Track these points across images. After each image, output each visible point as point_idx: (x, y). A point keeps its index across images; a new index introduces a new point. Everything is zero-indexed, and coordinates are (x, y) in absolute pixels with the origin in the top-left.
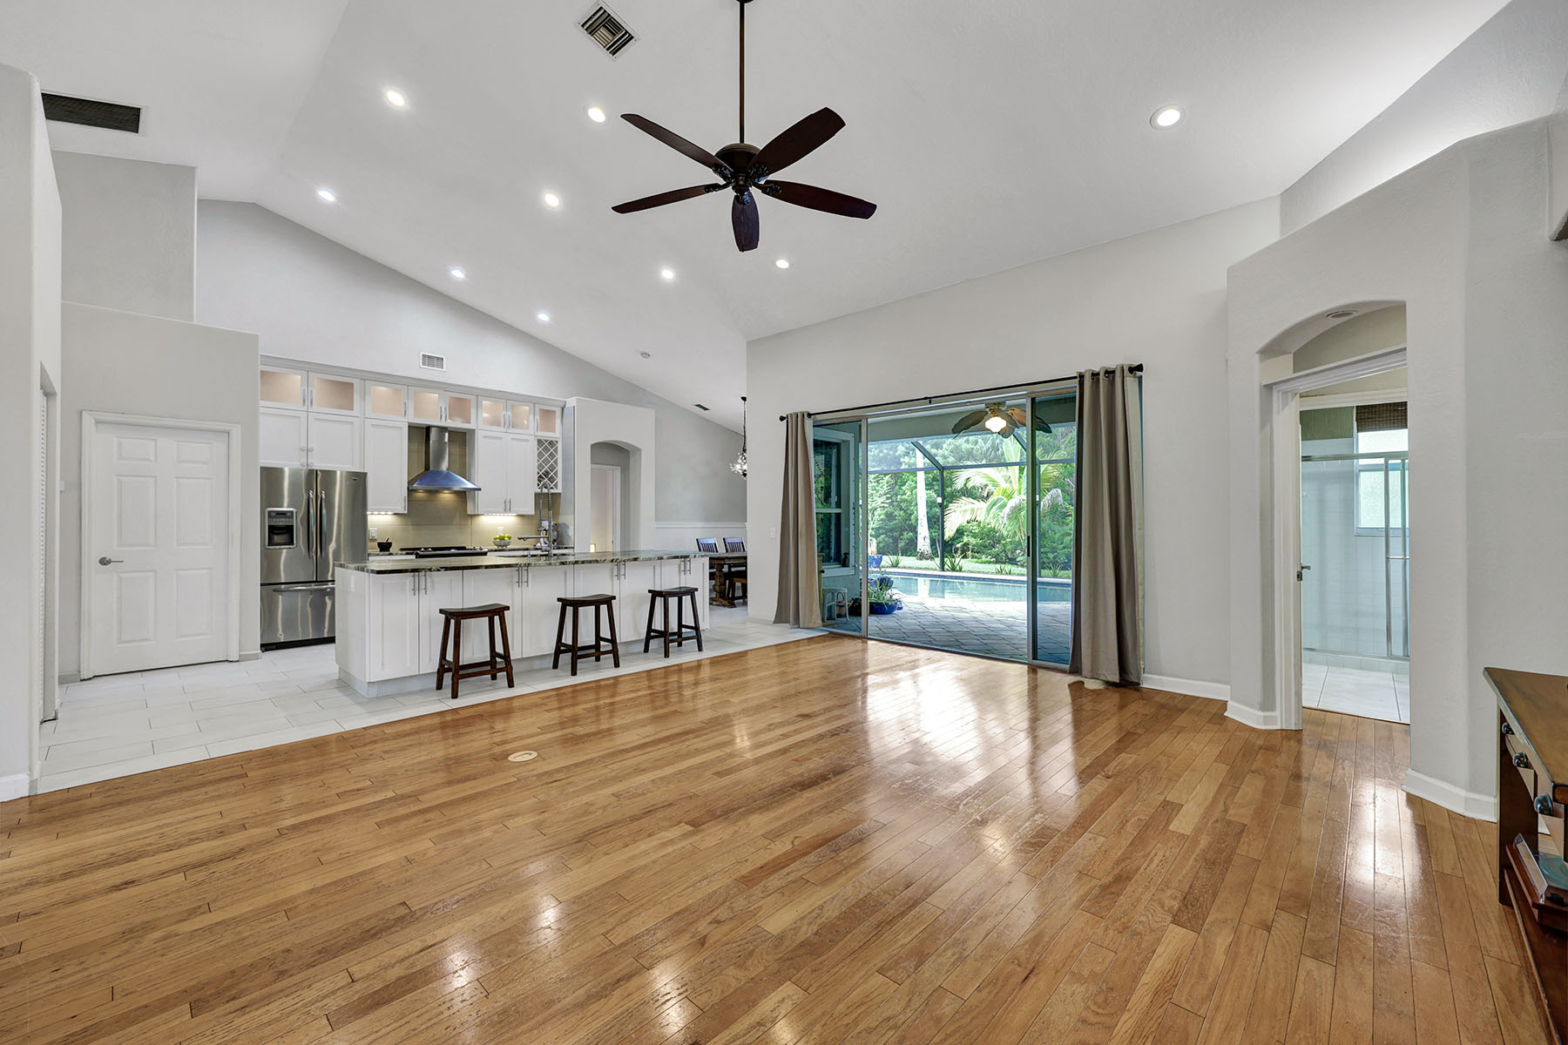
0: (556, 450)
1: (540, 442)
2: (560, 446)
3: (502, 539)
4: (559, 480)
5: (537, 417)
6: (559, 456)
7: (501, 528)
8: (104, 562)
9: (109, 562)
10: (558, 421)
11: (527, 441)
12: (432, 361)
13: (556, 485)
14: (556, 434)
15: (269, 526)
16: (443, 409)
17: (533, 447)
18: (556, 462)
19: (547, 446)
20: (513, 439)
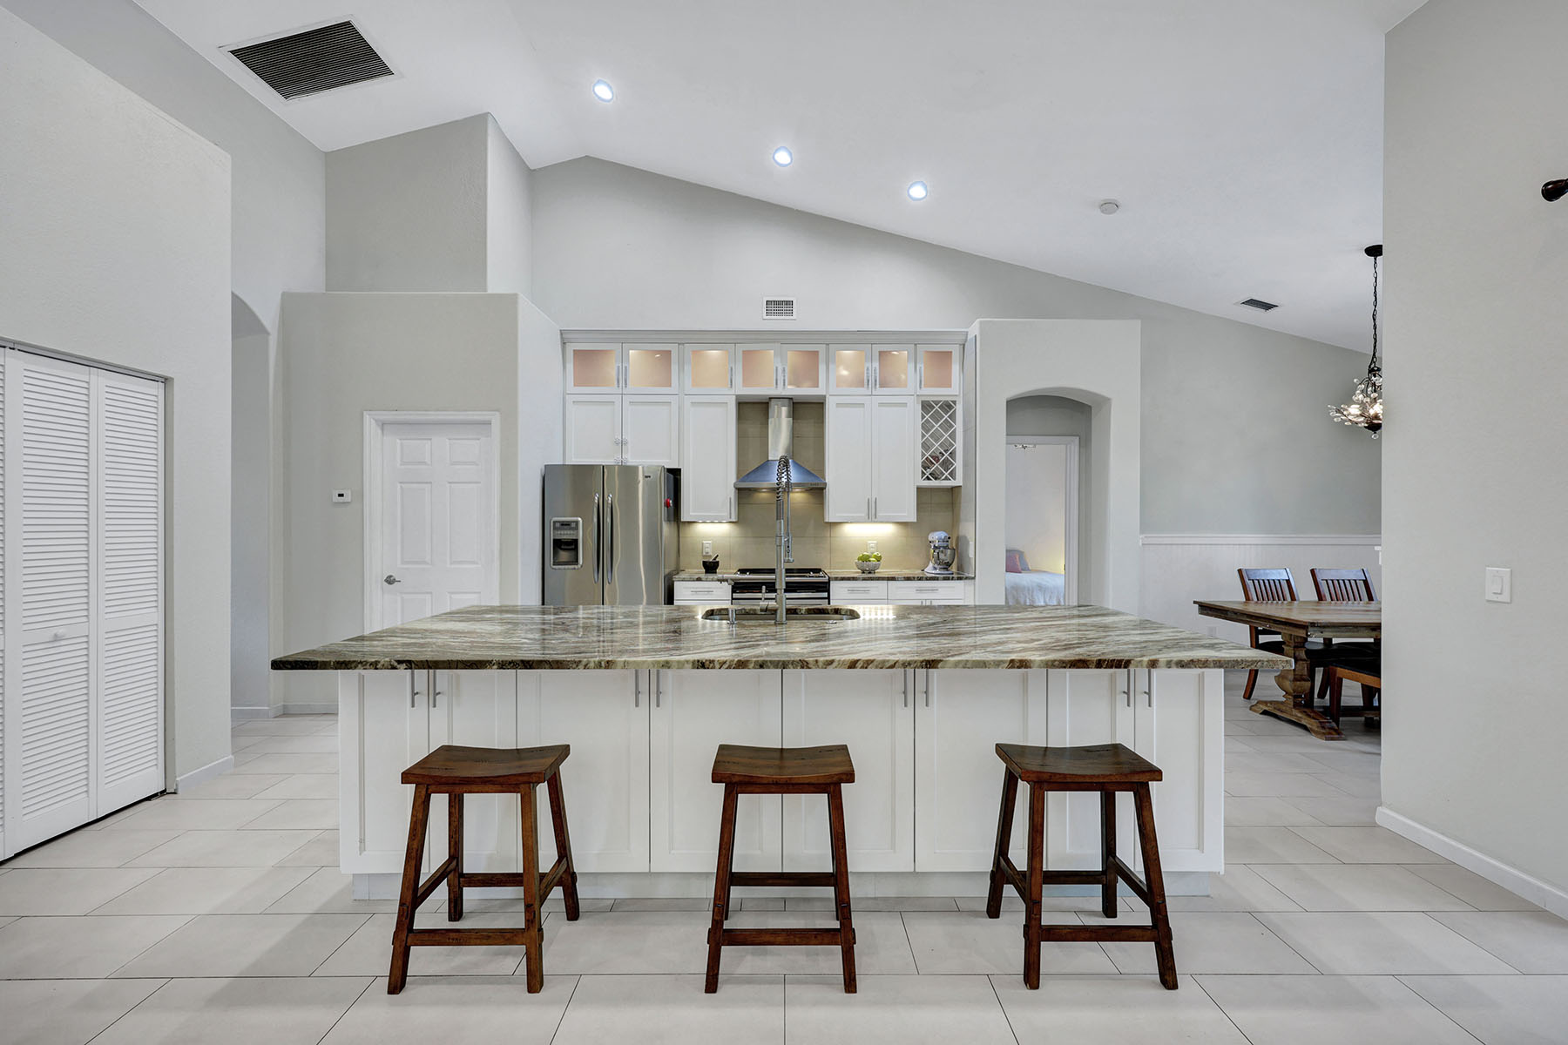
0: (953, 417)
1: (926, 406)
2: (959, 408)
3: (865, 559)
4: (958, 464)
5: (921, 365)
6: (959, 426)
7: (872, 543)
8: (390, 580)
9: (394, 581)
10: (956, 368)
11: (905, 405)
12: (780, 306)
13: (953, 474)
14: (954, 390)
15: (554, 540)
16: (780, 371)
17: (913, 416)
18: (953, 436)
19: (937, 412)
20: (881, 404)
